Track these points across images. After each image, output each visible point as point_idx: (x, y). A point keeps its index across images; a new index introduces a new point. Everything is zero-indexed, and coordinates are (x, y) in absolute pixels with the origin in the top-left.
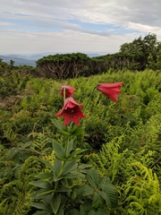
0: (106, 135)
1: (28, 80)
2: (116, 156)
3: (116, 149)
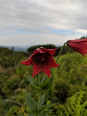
0: (69, 91)
1: (21, 58)
2: (78, 108)
3: (79, 102)
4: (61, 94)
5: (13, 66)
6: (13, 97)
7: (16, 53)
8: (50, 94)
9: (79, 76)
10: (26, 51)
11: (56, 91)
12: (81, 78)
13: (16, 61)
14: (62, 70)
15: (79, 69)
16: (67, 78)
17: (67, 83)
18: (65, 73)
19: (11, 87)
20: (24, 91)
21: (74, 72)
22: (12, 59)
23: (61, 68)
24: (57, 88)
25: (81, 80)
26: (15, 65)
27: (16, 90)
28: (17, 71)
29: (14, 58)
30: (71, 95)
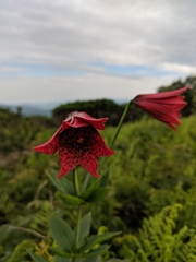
0: (147, 204)
1: (38, 130)
2: (168, 241)
3: (168, 229)
4: (130, 211)
5: (21, 149)
6: (23, 220)
7: (27, 119)
8: (105, 211)
9: (170, 169)
10: (49, 115)
11: (119, 205)
12: (173, 175)
13: (27, 139)
14: (132, 157)
15: (170, 154)
16: (143, 175)
17: (143, 185)
18: (137, 164)
19: (18, 197)
20: (47, 205)
21: (158, 162)
22: (18, 133)
23: (129, 153)
24: (120, 196)
25: (175, 179)
26: (26, 146)
27: (30, 205)
28: (31, 161)
29: (23, 132)
30: (152, 214)
